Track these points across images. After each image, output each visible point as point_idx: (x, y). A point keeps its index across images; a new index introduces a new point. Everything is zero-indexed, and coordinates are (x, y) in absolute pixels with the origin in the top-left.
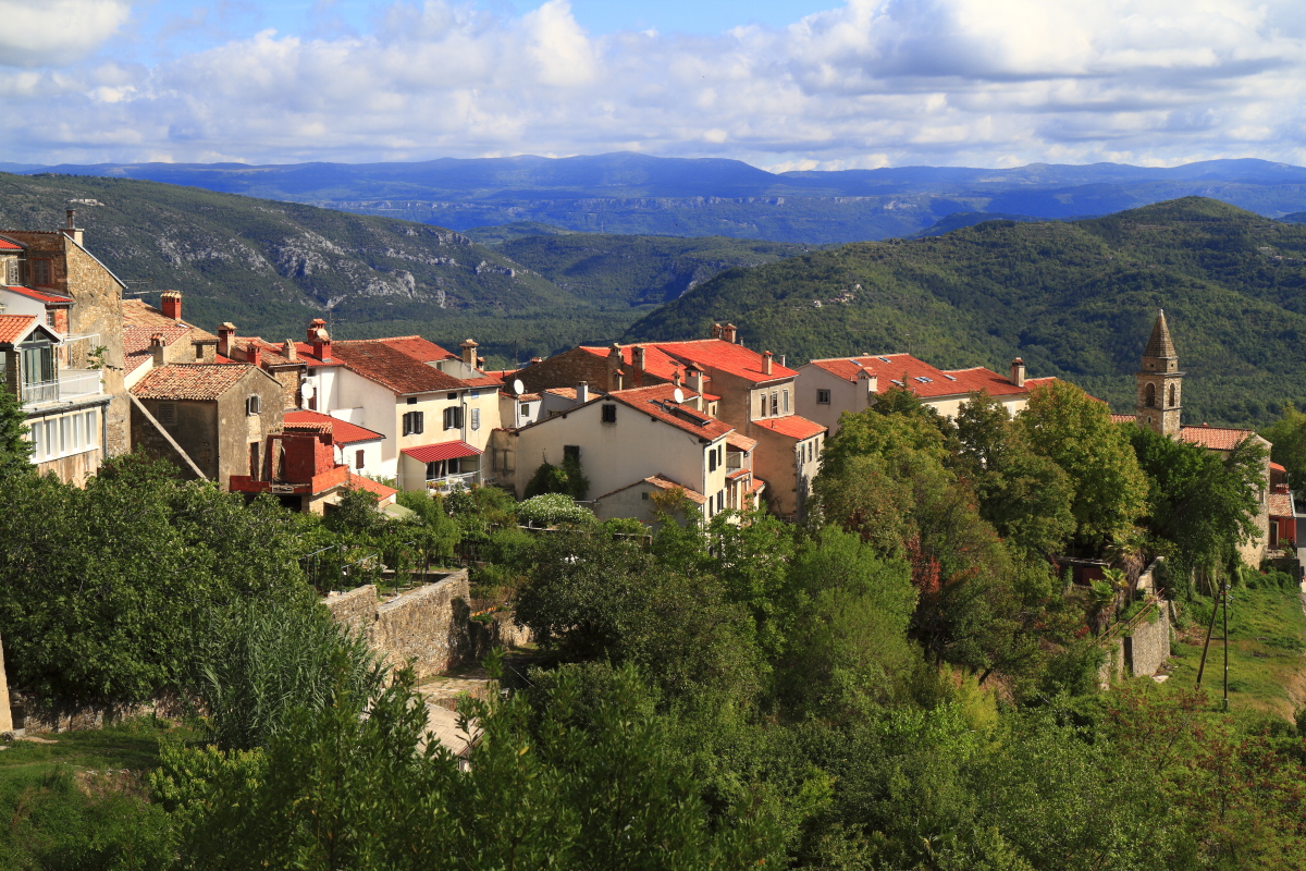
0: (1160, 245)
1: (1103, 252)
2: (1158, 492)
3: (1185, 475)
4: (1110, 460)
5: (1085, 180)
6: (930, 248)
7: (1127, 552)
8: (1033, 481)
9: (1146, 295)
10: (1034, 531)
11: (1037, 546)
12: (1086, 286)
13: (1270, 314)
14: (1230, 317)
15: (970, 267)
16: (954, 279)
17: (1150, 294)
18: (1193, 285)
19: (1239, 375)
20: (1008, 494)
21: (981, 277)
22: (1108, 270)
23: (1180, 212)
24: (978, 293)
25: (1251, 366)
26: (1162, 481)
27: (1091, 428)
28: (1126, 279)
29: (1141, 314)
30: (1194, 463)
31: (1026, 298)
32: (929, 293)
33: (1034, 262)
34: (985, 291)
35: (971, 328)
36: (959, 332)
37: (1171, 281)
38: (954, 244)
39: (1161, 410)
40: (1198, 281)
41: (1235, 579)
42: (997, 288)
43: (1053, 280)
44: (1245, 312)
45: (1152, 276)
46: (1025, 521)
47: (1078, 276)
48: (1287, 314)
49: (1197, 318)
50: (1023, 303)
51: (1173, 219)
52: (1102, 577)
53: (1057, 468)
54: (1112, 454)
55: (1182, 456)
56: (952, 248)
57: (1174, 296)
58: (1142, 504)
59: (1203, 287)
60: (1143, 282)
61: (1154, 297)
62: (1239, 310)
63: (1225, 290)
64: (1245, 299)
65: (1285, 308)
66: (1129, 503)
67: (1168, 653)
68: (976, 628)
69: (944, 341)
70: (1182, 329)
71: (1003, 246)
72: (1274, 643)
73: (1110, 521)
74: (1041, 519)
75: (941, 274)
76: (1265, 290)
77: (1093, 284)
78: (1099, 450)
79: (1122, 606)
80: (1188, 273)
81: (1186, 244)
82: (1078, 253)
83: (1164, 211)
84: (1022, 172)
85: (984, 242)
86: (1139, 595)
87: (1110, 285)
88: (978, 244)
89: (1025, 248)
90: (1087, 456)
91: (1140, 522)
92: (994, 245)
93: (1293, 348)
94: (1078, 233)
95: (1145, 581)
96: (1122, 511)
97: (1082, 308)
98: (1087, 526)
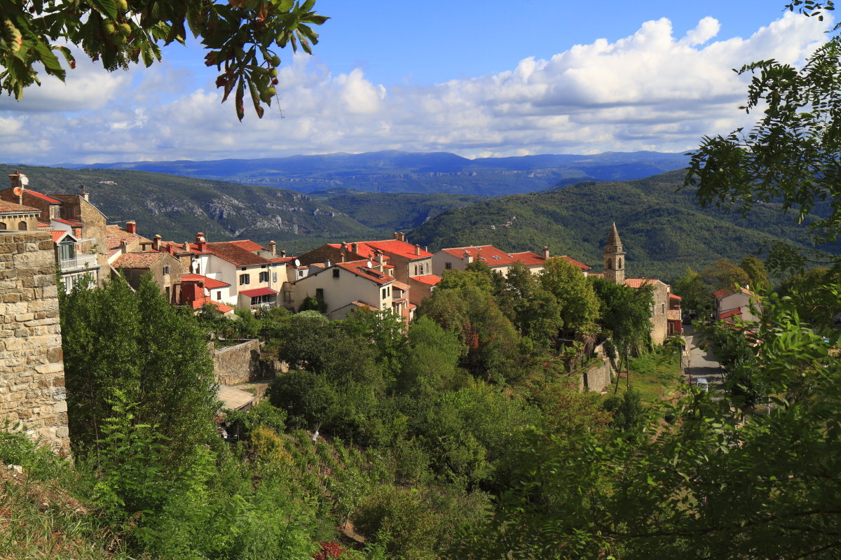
0: (671, 193)
1: (641, 197)
2: (606, 308)
3: (619, 299)
4: (581, 293)
5: (634, 160)
6: (552, 197)
7: (586, 335)
8: (541, 302)
9: (664, 219)
10: (542, 326)
11: (544, 332)
12: (633, 215)
13: (728, 228)
14: (708, 230)
15: (573, 206)
16: (565, 213)
17: (666, 219)
18: (688, 214)
19: (713, 260)
20: (530, 309)
21: (579, 212)
22: (645, 207)
23: (681, 176)
24: (577, 220)
25: (719, 255)
26: (608, 304)
27: (572, 278)
28: (654, 211)
29: (662, 229)
30: (623, 294)
31: (602, 222)
32: (552, 220)
33: (606, 203)
34: (581, 219)
35: (574, 238)
36: (568, 241)
37: (677, 212)
38: (564, 195)
39: (615, 270)
40: (691, 212)
41: (650, 350)
42: (587, 217)
43: (616, 212)
44: (715, 227)
45: (667, 209)
46: (538, 321)
47: (629, 210)
48: (737, 228)
49: (691, 231)
50: (601, 225)
51: (678, 180)
52: (573, 346)
53: (553, 296)
54: (582, 290)
55: (618, 290)
56: (563, 197)
57: (679, 220)
58: (598, 313)
59: (693, 215)
60: (662, 213)
61: (668, 220)
62: (712, 226)
63: (705, 216)
64: (715, 221)
65: (736, 225)
66: (590, 313)
67: (610, 382)
68: (496, 363)
69: (559, 245)
70: (683, 237)
71: (590, 195)
72: (662, 377)
73: (581, 321)
74: (545, 320)
75: (558, 210)
76: (725, 216)
77: (637, 214)
78: (576, 288)
79: (585, 359)
80: (686, 208)
81: (684, 193)
82: (629, 198)
83: (673, 176)
84: (601, 156)
85: (580, 194)
86: (594, 355)
87: (645, 214)
88: (576, 194)
89: (601, 196)
90: (570, 291)
91: (597, 321)
92: (585, 195)
93: (740, 246)
94: (629, 188)
95: (599, 349)
96: (587, 316)
97: (631, 227)
98: (570, 324)
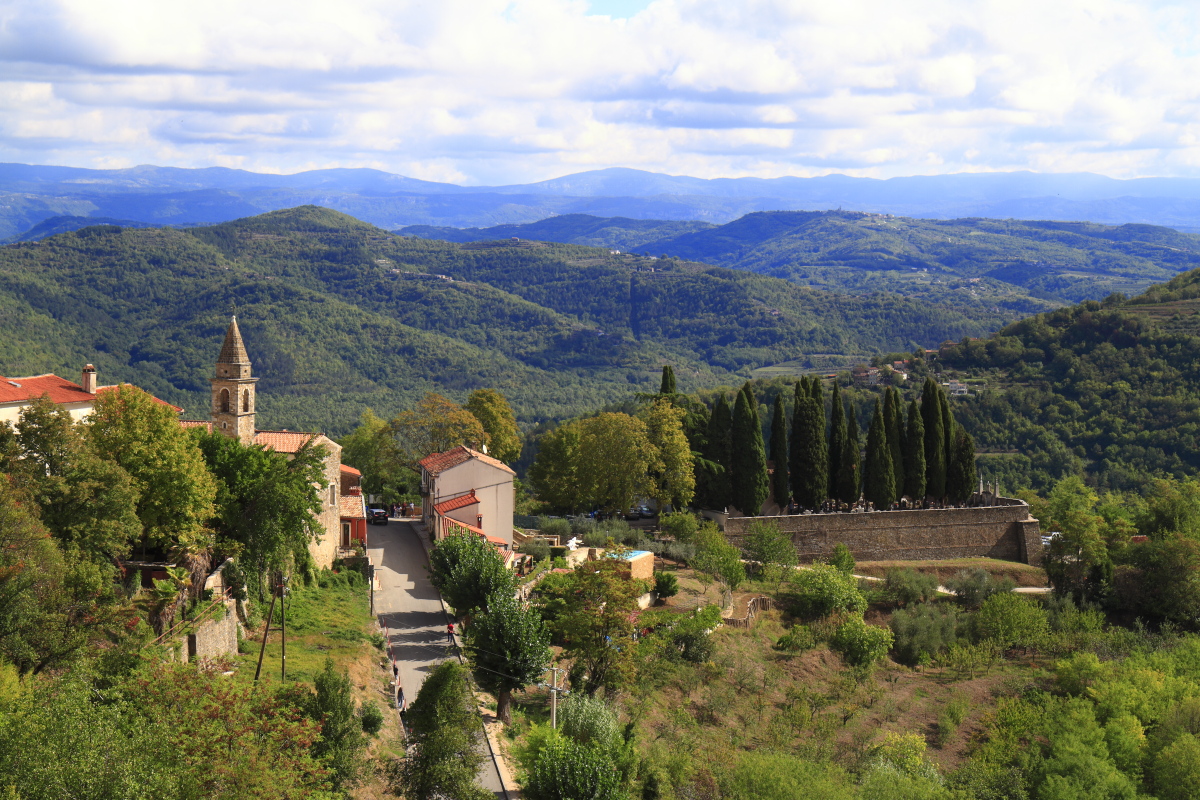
0: (277, 256)
1: (218, 262)
2: (227, 493)
3: (254, 477)
4: (178, 463)
5: (200, 185)
6: (26, 254)
7: (193, 552)
8: (96, 484)
9: (264, 308)
10: (98, 535)
11: (101, 549)
12: (202, 298)
13: (389, 329)
14: (350, 332)
15: (73, 276)
16: (55, 289)
17: (269, 307)
18: (312, 298)
19: (361, 391)
20: (72, 498)
21: (86, 287)
22: (224, 282)
23: (297, 222)
24: (83, 305)
26: (231, 483)
27: (158, 432)
28: (243, 291)
29: (260, 328)
30: (261, 465)
31: (136, 311)
32: (27, 303)
33: (144, 271)
34: (90, 302)
35: (75, 343)
36: (62, 348)
37: (289, 294)
38: (54, 250)
39: (235, 415)
40: (317, 295)
41: (307, 580)
42: (104, 299)
43: (166, 291)
44: (364, 326)
45: (270, 288)
46: (89, 526)
47: (192, 287)
48: (405, 328)
49: (317, 333)
50: (134, 316)
51: (291, 229)
52: (167, 577)
53: (121, 471)
54: (180, 457)
55: (251, 458)
56: (52, 255)
57: (293, 310)
58: (211, 506)
59: (322, 301)
60: (260, 295)
61: (272, 311)
62: (359, 324)
63: (344, 304)
64: (364, 313)
65: (404, 322)
66: (197, 506)
67: (236, 651)
68: (23, 622)
70: (302, 344)
71: (110, 253)
72: (338, 636)
73: (178, 523)
74: (104, 522)
75: (40, 284)
76: (383, 304)
77: (209, 296)
78: (166, 453)
79: (188, 606)
80: (306, 285)
81: (303, 255)
82: (191, 263)
83: (281, 221)
84: (129, 174)
85: (88, 250)
86: (206, 595)
87: (226, 297)
88: (81, 251)
89: (133, 256)
90: (154, 459)
91: (211, 523)
92: (99, 252)
93: (412, 364)
94: (191, 242)
95: (214, 582)
96: (190, 513)
97: (197, 321)
98: (155, 530)
